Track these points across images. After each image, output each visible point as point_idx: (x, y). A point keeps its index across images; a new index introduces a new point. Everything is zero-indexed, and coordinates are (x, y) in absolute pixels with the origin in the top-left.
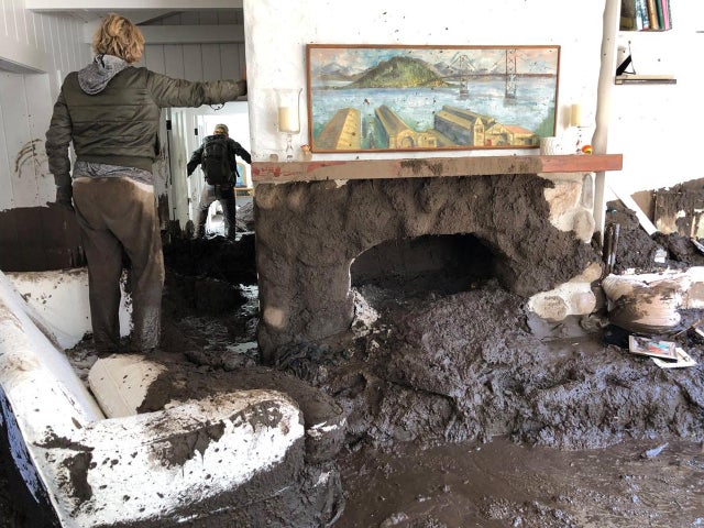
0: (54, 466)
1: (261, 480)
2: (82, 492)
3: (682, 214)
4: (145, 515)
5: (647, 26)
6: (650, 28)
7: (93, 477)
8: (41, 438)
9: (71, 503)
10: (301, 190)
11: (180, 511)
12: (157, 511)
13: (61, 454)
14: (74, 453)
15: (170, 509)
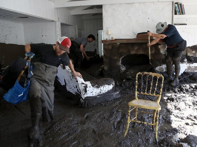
0: (82, 87)
1: (109, 92)
2: (86, 91)
3: (194, 52)
4: (93, 95)
5: (179, 14)
6: (180, 14)
7: (87, 89)
8: (81, 83)
9: (84, 93)
10: (111, 45)
11: (98, 95)
12: (95, 95)
13: (83, 85)
14: (85, 85)
15: (97, 95)
